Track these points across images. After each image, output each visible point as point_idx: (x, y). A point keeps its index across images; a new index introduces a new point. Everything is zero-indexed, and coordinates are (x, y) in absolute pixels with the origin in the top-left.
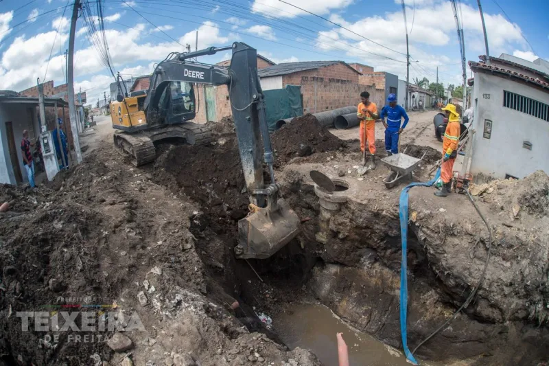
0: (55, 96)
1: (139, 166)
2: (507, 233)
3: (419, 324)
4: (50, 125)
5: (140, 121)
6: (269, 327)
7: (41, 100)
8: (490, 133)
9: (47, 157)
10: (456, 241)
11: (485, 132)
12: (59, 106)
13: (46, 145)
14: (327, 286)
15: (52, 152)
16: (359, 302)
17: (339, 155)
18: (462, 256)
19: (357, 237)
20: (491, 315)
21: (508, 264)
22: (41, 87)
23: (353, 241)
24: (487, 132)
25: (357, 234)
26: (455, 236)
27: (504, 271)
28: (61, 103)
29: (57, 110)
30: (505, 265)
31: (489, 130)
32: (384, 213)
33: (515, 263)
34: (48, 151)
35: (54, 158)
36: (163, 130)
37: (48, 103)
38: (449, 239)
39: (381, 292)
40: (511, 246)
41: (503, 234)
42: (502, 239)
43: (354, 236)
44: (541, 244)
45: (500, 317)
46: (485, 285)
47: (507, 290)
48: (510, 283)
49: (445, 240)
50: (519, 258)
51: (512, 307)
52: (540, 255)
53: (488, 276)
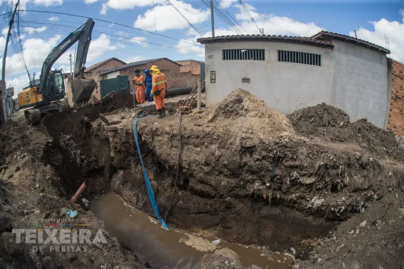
1: (33, 125)
2: (194, 129)
3: (162, 200)
6: (86, 205)
8: (215, 79)
10: (160, 138)
11: (211, 79)
14: (118, 182)
16: (131, 189)
17: (127, 109)
18: (165, 147)
19: (125, 149)
20: (203, 189)
21: (199, 149)
23: (123, 152)
24: (213, 79)
25: (124, 148)
26: (159, 135)
27: (197, 154)
30: (196, 150)
31: (213, 78)
32: (130, 131)
33: (204, 147)
38: (156, 138)
39: (142, 182)
40: (198, 137)
41: (192, 130)
42: (190, 133)
43: (123, 149)
44: (231, 134)
45: (214, 192)
46: (184, 164)
47: (206, 169)
48: (206, 162)
49: (153, 138)
50: (206, 144)
51: (223, 184)
52: (230, 141)
53: (184, 158)
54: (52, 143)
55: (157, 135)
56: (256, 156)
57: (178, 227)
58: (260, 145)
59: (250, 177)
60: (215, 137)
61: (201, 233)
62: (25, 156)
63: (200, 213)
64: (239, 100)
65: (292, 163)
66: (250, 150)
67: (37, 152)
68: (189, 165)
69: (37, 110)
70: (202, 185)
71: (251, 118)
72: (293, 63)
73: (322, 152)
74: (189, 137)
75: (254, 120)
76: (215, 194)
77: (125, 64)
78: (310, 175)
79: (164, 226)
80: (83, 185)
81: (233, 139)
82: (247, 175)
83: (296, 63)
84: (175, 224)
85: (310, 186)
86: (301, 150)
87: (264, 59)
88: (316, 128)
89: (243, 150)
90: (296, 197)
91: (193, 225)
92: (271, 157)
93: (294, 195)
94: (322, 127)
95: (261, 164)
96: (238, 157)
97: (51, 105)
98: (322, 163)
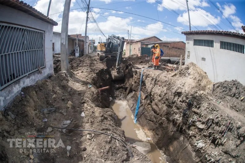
0: (81, 39)
2: (162, 78)
4: (79, 46)
5: (104, 50)
7: (77, 39)
9: (76, 52)
12: (82, 42)
13: (77, 50)
15: (78, 51)
18: (149, 83)
20: (155, 108)
22: (77, 35)
27: (158, 90)
28: (83, 41)
29: (82, 43)
30: (159, 88)
33: (161, 87)
34: (77, 51)
35: (78, 53)
36: (110, 54)
37: (79, 40)
40: (161, 82)
44: (176, 84)
45: (159, 112)
46: (152, 94)
47: (159, 98)
48: (160, 95)
49: (146, 78)
50: (163, 86)
51: (164, 109)
52: (173, 87)
53: (153, 90)
54: (106, 70)
55: (148, 77)
56: (180, 99)
57: (140, 124)
58: (184, 93)
59: (176, 110)
60: (168, 84)
61: (147, 131)
62: (88, 69)
63: (151, 121)
64: (188, 68)
65: (195, 110)
66: (179, 94)
67: (95, 70)
68: (154, 94)
69: (104, 54)
70: (156, 106)
71: (189, 79)
72: (228, 50)
73: (215, 110)
74: (159, 81)
75: (190, 80)
76: (159, 113)
77: (161, 41)
78: (203, 123)
79: (135, 121)
80: (108, 87)
81: (175, 87)
82: (175, 108)
83: (230, 51)
84: (140, 122)
85: (201, 130)
86: (204, 104)
87: (213, 47)
88: (225, 96)
89: (176, 93)
90: (192, 133)
91: (146, 126)
92: (187, 102)
93: (191, 132)
94: (229, 97)
95: (182, 105)
96: (173, 96)
97: (112, 54)
98: (211, 118)
